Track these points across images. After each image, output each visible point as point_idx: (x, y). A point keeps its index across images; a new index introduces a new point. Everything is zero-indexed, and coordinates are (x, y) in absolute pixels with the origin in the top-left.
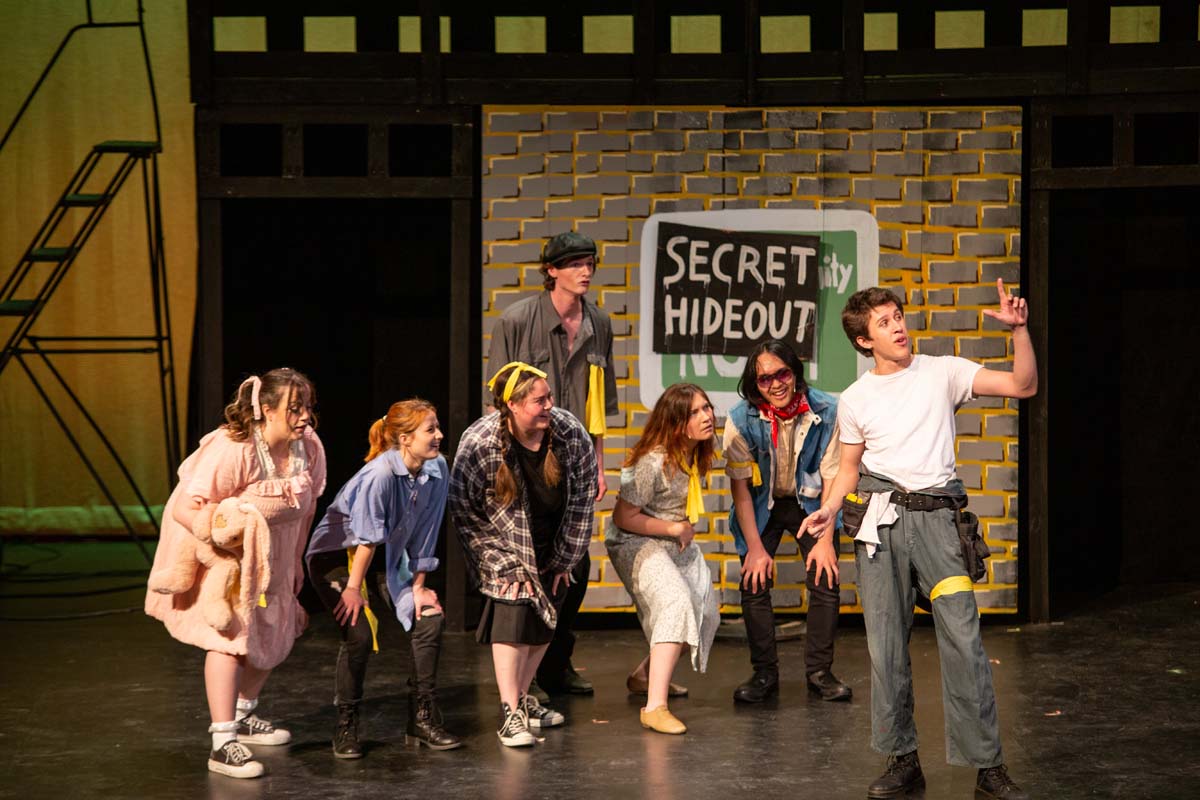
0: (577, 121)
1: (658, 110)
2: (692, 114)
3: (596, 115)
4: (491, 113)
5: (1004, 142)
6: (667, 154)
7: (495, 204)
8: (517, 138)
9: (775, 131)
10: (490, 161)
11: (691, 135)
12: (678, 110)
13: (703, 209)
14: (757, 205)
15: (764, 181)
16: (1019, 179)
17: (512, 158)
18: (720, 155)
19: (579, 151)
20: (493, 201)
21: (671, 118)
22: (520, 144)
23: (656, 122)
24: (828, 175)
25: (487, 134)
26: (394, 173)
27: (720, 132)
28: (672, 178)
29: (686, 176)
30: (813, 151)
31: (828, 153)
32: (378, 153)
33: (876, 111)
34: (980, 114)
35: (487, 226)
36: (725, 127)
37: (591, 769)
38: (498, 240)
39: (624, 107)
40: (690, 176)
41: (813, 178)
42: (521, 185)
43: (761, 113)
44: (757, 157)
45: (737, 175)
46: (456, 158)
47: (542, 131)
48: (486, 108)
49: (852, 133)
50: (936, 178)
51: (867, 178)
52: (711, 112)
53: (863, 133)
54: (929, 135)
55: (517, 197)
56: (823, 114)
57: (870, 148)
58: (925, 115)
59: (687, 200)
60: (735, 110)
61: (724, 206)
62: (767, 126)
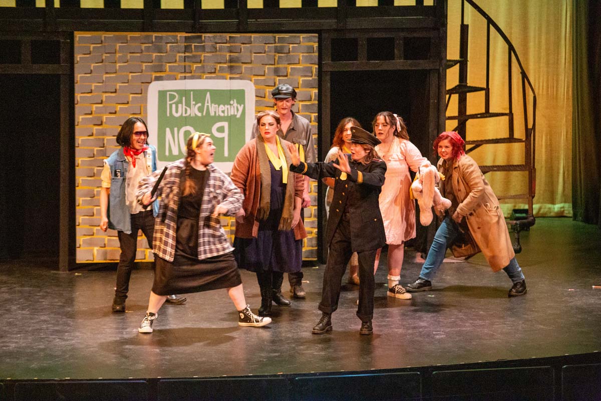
0: (118, 39)
1: (155, 34)
2: (170, 36)
3: (126, 36)
4: (78, 35)
5: (310, 50)
6: (159, 54)
7: (81, 77)
8: (90, 47)
9: (208, 44)
10: (78, 57)
11: (170, 46)
12: (164, 34)
13: (176, 79)
14: (200, 78)
15: (203, 67)
16: (317, 66)
17: (88, 56)
18: (183, 55)
19: (119, 52)
20: (79, 76)
21: (161, 38)
22: (92, 49)
23: (154, 40)
24: (232, 64)
25: (76, 45)
26: (34, 62)
27: (183, 44)
28: (162, 65)
29: (168, 65)
30: (224, 53)
31: (232, 54)
32: (26, 53)
33: (253, 35)
34: (299, 37)
35: (77, 87)
36: (185, 43)
37: (124, 333)
38: (82, 93)
39: (139, 33)
40: (170, 64)
41: (225, 65)
42: (92, 68)
43: (201, 36)
44: (200, 56)
45: (191, 64)
46: (63, 55)
47: (102, 43)
48: (76, 33)
49: (243, 45)
50: (280, 66)
51: (249, 66)
52: (179, 35)
53: (248, 45)
54: (277, 46)
55: (90, 73)
56: (230, 37)
57: (251, 52)
58: (275, 37)
59: (168, 75)
60: (190, 35)
61: (185, 78)
62: (204, 42)
